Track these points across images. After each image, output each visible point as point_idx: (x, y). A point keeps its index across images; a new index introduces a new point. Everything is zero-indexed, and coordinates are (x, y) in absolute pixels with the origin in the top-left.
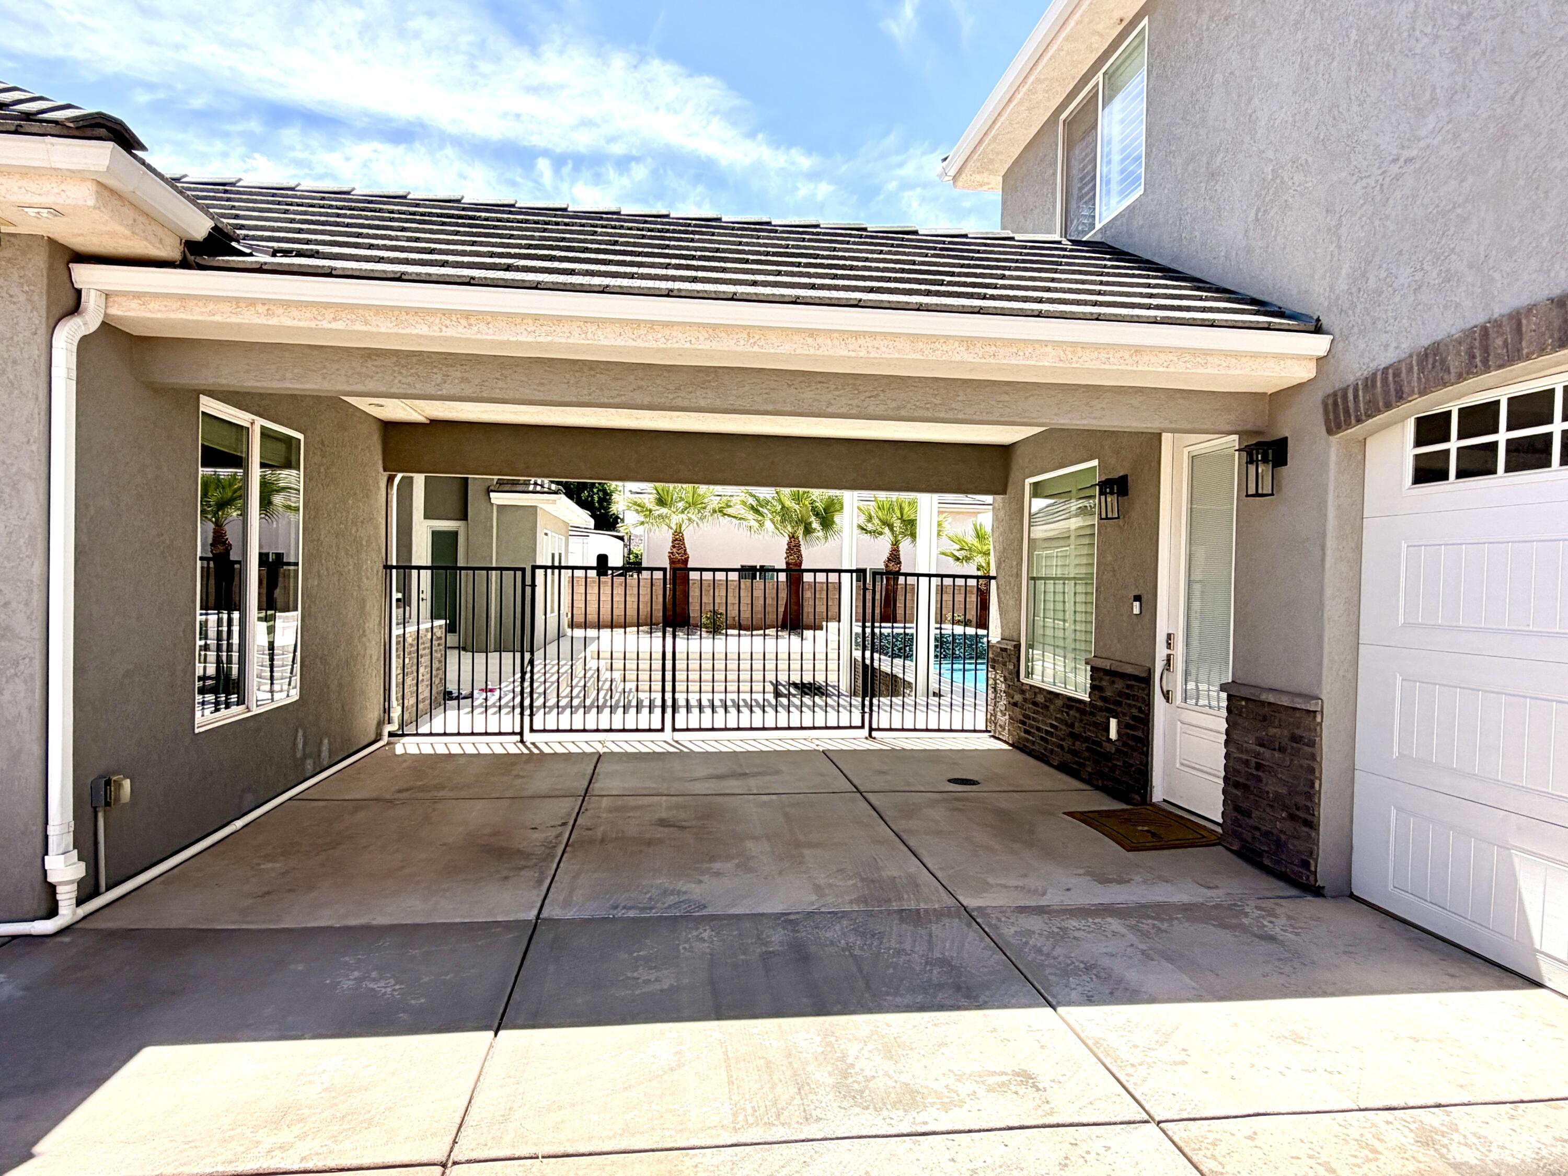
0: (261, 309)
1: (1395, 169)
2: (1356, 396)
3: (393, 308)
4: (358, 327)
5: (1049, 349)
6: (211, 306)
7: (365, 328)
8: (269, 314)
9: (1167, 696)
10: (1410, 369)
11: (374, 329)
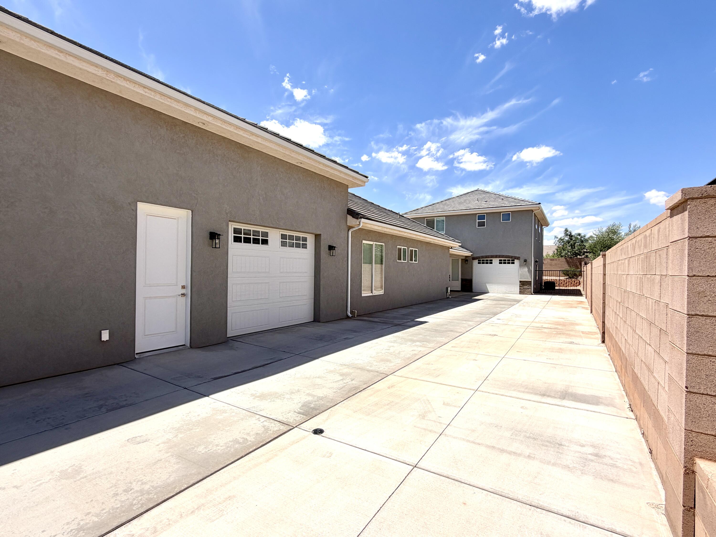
1: (478, 243)
2: (475, 258)
10: (480, 257)
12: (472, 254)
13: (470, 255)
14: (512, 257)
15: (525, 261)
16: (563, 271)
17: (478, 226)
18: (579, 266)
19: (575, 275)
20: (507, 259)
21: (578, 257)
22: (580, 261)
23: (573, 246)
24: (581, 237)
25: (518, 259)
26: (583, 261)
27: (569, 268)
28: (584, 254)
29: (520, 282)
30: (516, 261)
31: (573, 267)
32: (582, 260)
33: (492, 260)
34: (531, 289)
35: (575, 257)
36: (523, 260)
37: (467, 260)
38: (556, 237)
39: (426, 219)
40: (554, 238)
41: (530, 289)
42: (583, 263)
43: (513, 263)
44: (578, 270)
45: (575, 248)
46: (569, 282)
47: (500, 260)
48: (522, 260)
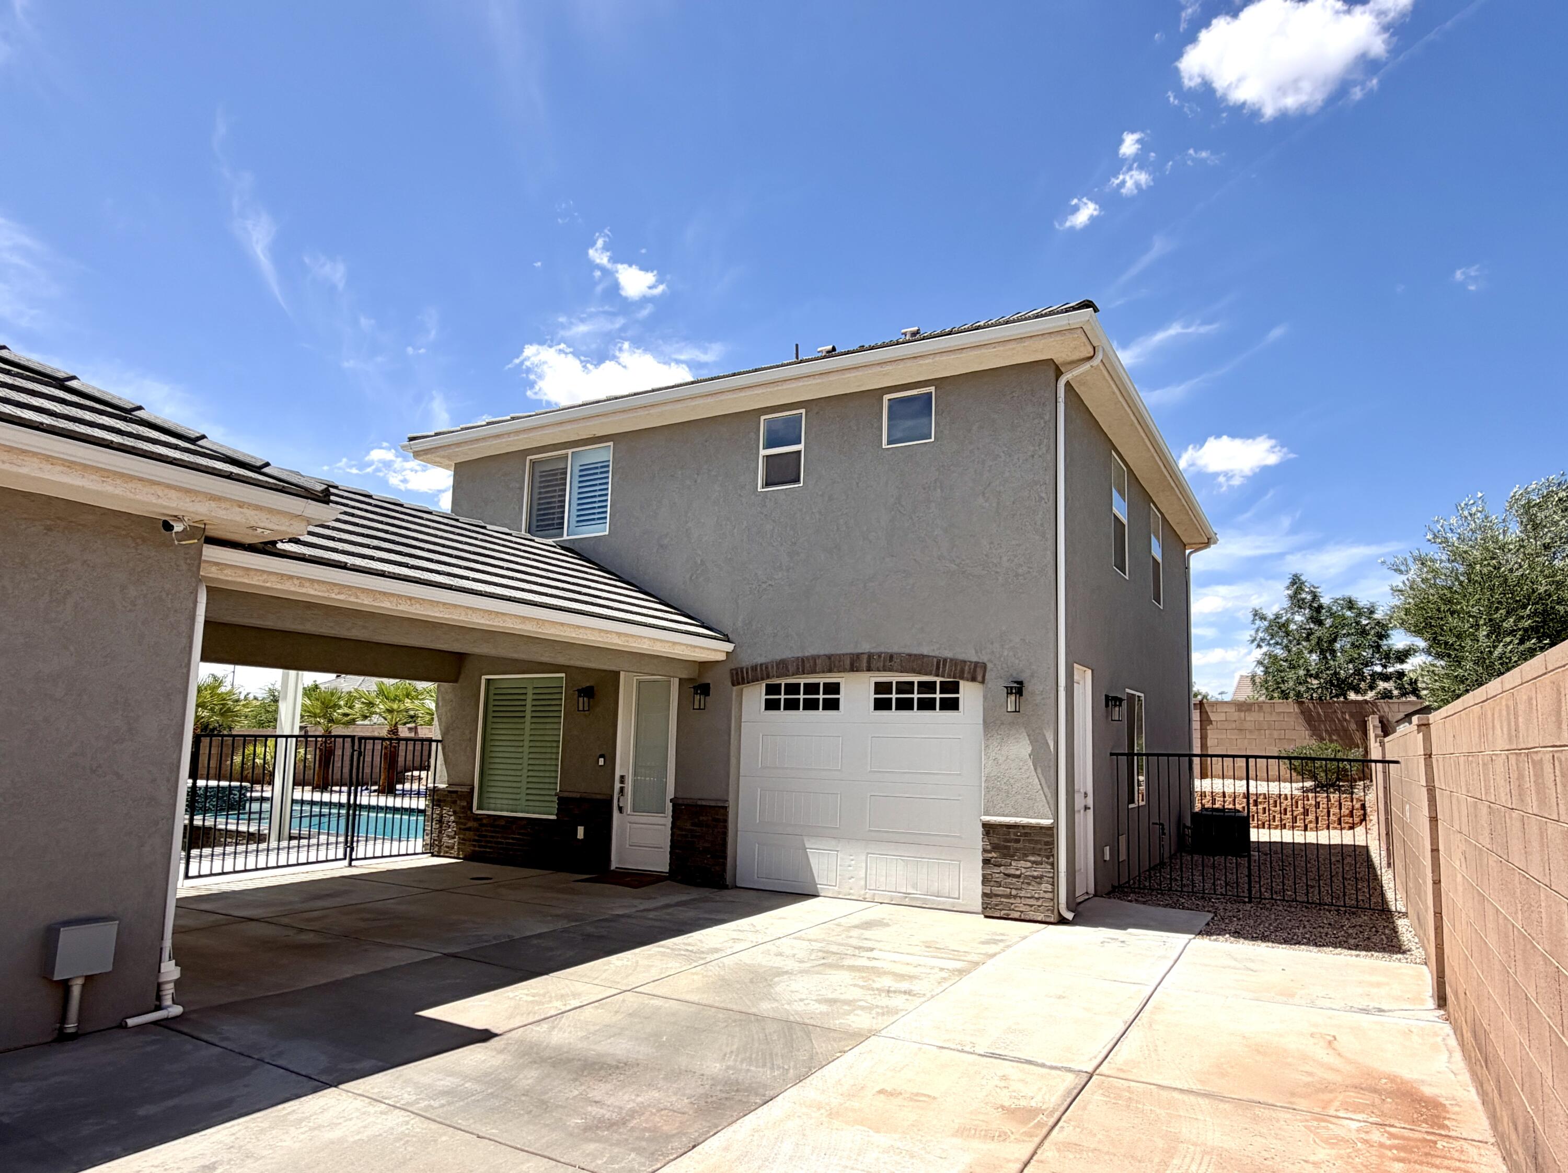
0: (296, 582)
1: (764, 586)
2: (747, 673)
3: (372, 591)
4: (352, 599)
5: (646, 640)
6: (265, 576)
7: (356, 600)
8: (301, 585)
9: (620, 809)
10: (773, 667)
11: (359, 601)
12: (729, 647)
13: (722, 657)
14: (939, 665)
15: (1017, 689)
16: (1289, 758)
17: (767, 484)
18: (1357, 737)
19: (1342, 775)
20: (916, 679)
21: (1352, 696)
22: (1361, 713)
23: (1326, 648)
24: (1360, 614)
25: (973, 679)
26: (1374, 713)
27: (1314, 743)
28: (1372, 688)
29: (988, 828)
30: (968, 693)
31: (1331, 741)
32: (1368, 708)
33: (834, 688)
34: (1054, 883)
35: (1337, 696)
36: (1001, 684)
37: (704, 689)
38: (1258, 615)
39: (533, 463)
40: (1251, 617)
41: (1046, 886)
42: (1373, 723)
43: (951, 705)
44: (1356, 753)
45: (1334, 657)
46: (1317, 805)
47: (881, 688)
48: (997, 683)
